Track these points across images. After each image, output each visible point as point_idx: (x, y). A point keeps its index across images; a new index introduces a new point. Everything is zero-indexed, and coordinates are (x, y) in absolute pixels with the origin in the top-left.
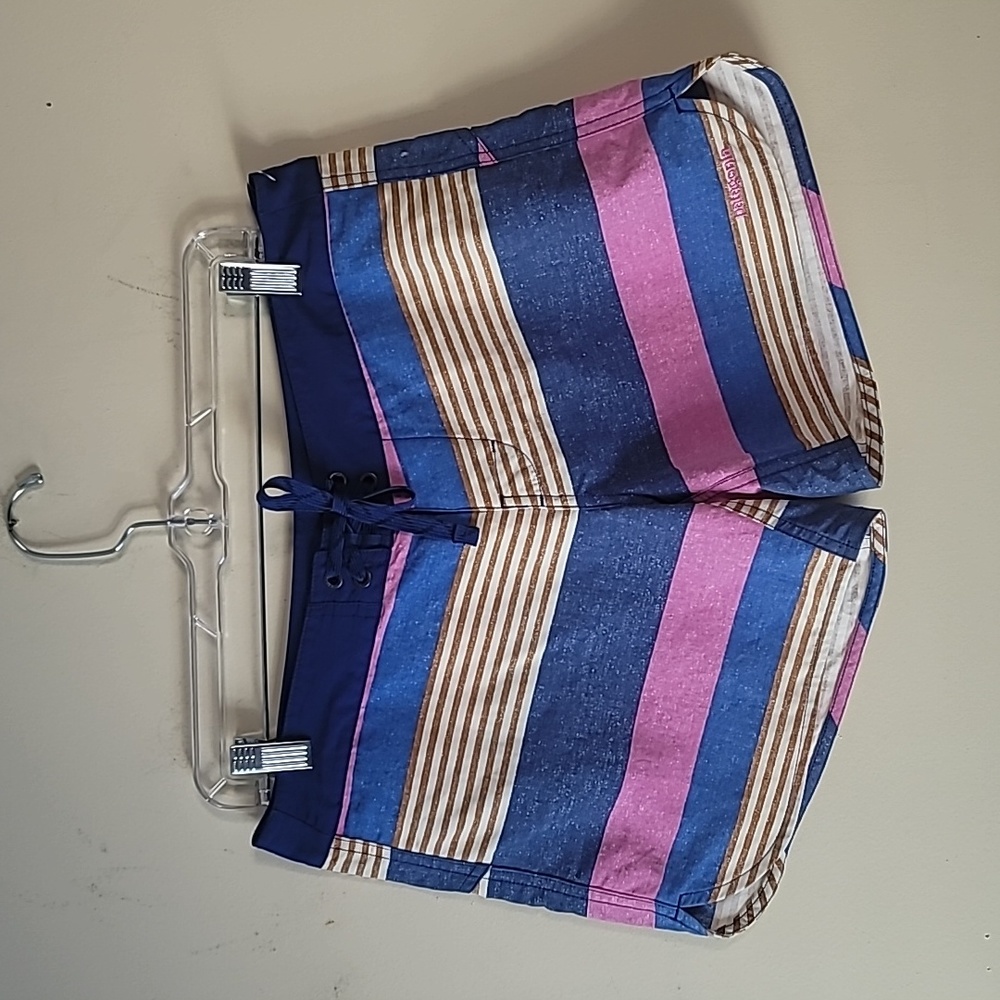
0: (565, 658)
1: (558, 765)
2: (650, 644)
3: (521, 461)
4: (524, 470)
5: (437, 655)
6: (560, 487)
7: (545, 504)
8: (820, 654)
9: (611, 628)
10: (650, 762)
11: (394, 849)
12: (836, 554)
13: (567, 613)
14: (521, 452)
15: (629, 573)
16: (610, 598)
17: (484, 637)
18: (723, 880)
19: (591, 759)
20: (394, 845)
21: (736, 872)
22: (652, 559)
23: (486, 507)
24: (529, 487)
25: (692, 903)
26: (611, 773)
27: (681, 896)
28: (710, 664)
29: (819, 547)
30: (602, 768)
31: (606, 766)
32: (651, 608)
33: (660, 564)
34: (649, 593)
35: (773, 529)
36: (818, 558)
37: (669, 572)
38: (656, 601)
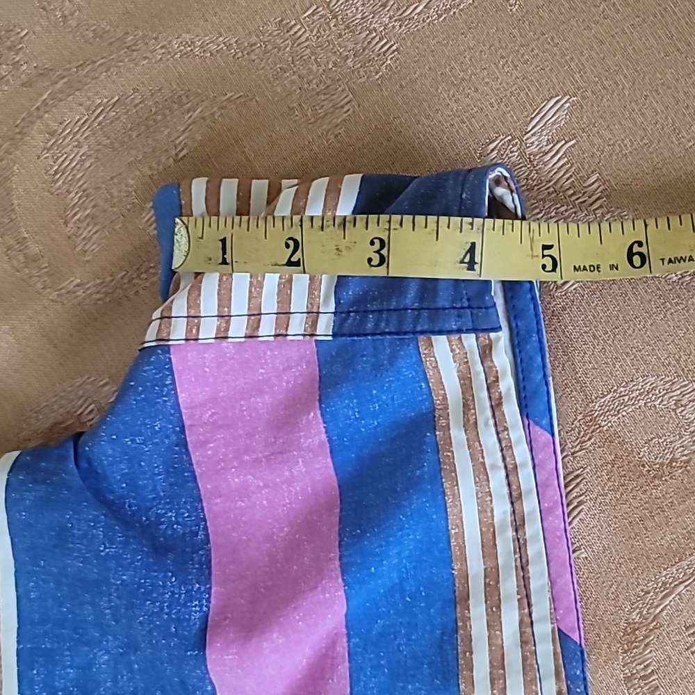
8: (531, 568)
12: (459, 331)
29: (422, 332)
32: (183, 610)
33: (178, 523)
34: (174, 579)
35: (330, 338)
36: (434, 357)
37: (200, 533)
38: (192, 596)
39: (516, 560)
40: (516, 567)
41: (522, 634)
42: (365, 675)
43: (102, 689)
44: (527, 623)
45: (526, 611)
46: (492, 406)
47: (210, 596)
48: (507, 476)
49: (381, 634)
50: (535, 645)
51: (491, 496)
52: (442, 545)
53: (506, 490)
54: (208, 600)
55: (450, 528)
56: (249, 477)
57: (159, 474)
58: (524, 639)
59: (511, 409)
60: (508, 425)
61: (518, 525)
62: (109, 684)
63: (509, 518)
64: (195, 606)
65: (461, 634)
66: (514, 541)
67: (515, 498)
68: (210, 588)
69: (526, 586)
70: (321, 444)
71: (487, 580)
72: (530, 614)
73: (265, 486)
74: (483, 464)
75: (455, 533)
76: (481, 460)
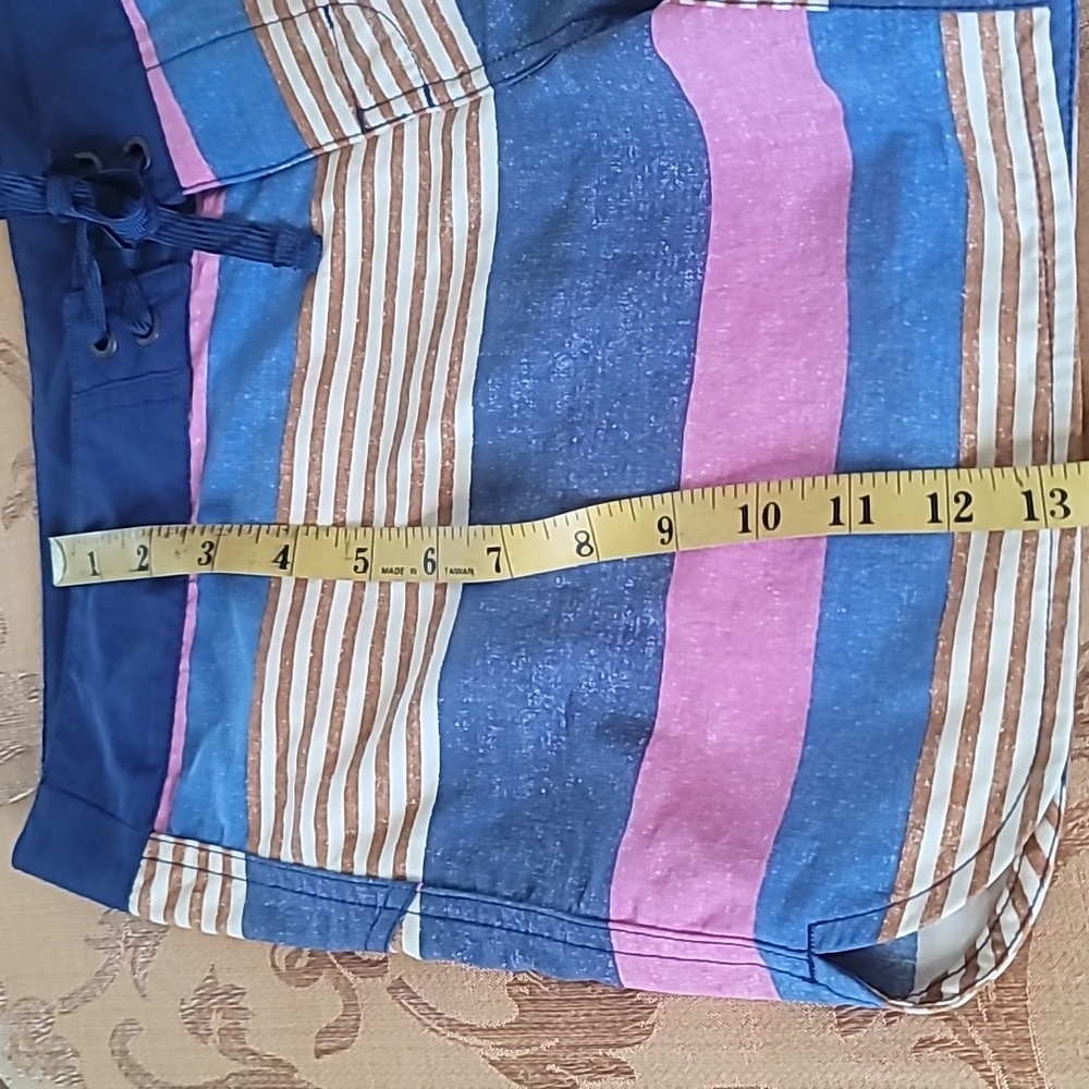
0: (521, 422)
1: (518, 649)
2: (686, 362)
3: (377, 29)
4: (385, 44)
5: (286, 455)
6: (457, 57)
7: (435, 102)
8: (1057, 294)
9: (597, 339)
10: (712, 624)
11: (251, 856)
13: (507, 326)
14: (373, 10)
15: (621, 216)
16: (585, 273)
17: (372, 408)
18: (909, 885)
19: (589, 629)
20: (249, 848)
21: (940, 865)
22: (662, 169)
23: (336, 141)
24: (400, 74)
25: (839, 943)
26: (631, 654)
27: (810, 927)
28: (821, 379)
29: (947, 8)
30: (611, 646)
31: (620, 642)
32: (675, 278)
33: (680, 178)
34: (667, 248)
35: (825, 9)
36: (958, 40)
37: (702, 192)
38: (685, 263)
39: (1040, 285)
40: (1040, 293)
41: (1038, 367)
42: (860, 402)
43: (558, 403)
44: (1046, 356)
45: (1047, 342)
46: (1025, 103)
47: (705, 264)
48: (1038, 186)
49: (880, 360)
50: (1052, 381)
51: (1015, 208)
52: (955, 260)
53: (1035, 203)
54: (703, 269)
55: (968, 240)
56: (760, 133)
57: (662, 121)
58: (1041, 373)
59: (1049, 108)
60: (1044, 124)
61: (1047, 243)
62: (565, 398)
63: (1037, 235)
64: (689, 274)
65: (966, 366)
66: (1040, 262)
67: (1045, 211)
68: (706, 255)
69: (1050, 316)
70: (834, 109)
71: (1003, 307)
72: (1051, 347)
73: (776, 146)
74: (1011, 170)
75: (974, 248)
76: (1009, 166)
